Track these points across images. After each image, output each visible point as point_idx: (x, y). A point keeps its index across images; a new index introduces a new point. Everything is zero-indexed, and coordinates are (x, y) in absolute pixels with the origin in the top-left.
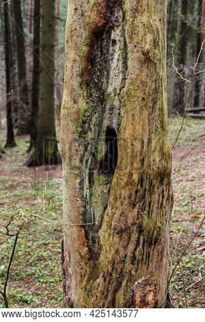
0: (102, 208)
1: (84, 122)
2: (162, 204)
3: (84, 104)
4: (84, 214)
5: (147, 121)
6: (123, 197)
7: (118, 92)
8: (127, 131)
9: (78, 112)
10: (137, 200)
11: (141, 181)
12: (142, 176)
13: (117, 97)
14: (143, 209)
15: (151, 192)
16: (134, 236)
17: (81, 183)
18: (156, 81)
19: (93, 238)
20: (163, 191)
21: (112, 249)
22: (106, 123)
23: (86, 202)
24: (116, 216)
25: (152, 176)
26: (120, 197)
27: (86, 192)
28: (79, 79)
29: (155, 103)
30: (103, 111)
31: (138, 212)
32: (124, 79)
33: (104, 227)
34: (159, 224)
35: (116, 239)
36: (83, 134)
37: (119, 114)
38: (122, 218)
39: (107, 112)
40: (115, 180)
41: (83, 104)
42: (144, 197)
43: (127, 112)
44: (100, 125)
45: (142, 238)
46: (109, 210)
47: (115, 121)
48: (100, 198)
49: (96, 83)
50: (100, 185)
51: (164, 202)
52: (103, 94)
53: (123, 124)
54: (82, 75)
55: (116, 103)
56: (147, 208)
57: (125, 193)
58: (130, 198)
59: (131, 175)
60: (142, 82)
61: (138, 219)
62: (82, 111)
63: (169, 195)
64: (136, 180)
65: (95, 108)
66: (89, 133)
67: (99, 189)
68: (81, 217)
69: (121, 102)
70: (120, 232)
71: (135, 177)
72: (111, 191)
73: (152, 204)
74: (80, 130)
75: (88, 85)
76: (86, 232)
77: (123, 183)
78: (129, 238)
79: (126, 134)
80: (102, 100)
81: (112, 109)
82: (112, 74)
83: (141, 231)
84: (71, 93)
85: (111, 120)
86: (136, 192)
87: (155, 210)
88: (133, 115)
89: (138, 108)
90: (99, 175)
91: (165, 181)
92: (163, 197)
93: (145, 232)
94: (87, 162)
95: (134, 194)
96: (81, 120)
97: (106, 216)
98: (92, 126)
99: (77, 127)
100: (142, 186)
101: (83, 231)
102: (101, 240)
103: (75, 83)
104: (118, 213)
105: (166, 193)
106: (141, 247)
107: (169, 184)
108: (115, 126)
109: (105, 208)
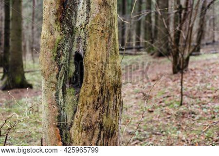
0: (72, 112)
1: (58, 49)
2: (116, 107)
3: (59, 35)
4: (59, 117)
5: (105, 48)
6: (88, 103)
7: (84, 27)
8: (91, 55)
9: (54, 42)
10: (99, 105)
11: (102, 91)
12: (102, 87)
13: (83, 31)
14: (103, 111)
15: (109, 99)
16: (97, 132)
17: (57, 95)
18: (111, 19)
19: (66, 135)
20: (116, 98)
21: (81, 142)
22: (75, 49)
23: (61, 108)
24: (84, 117)
25: (109, 88)
26: (87, 103)
27: (61, 100)
28: (55, 17)
29: (110, 35)
30: (73, 41)
31: (100, 113)
32: (88, 17)
33: (75, 125)
34: (114, 122)
35: (84, 134)
36: (58, 58)
37: (85, 43)
38: (88, 119)
39: (75, 41)
40: (82, 91)
41: (57, 36)
42: (103, 103)
43: (90, 41)
44: (70, 51)
45: (102, 132)
46: (78, 113)
47: (81, 48)
48: (71, 104)
49: (67, 20)
50: (71, 95)
51: (117, 106)
52: (73, 28)
53: (88, 50)
54: (57, 14)
55: (82, 35)
56: (106, 111)
57: (90, 100)
58: (93, 103)
59: (94, 87)
60: (101, 19)
61: (99, 119)
62: (57, 40)
63: (120, 101)
64: (98, 91)
65: (67, 38)
66: (63, 57)
67: (70, 98)
68: (57, 119)
69: (86, 34)
70: (87, 129)
71: (98, 88)
72: (80, 99)
73: (109, 108)
74: (55, 54)
75: (61, 22)
76: (60, 130)
77: (88, 93)
78: (94, 133)
79: (90, 57)
80: (72, 32)
81: (79, 39)
82: (79, 14)
83: (101, 127)
84: (49, 27)
85: (78, 47)
86: (98, 99)
87: (111, 112)
88: (95, 43)
89: (99, 38)
90: (70, 88)
91: (118, 91)
92: (117, 102)
93: (105, 128)
94: (61, 78)
95: (96, 100)
96: (56, 48)
97: (76, 118)
98: (64, 52)
99: (53, 53)
100: (102, 95)
101: (58, 130)
102: (72, 135)
103: (52, 20)
104: (85, 115)
105: (118, 100)
106: (102, 139)
107: (120, 93)
108: (81, 52)
109: (75, 112)
